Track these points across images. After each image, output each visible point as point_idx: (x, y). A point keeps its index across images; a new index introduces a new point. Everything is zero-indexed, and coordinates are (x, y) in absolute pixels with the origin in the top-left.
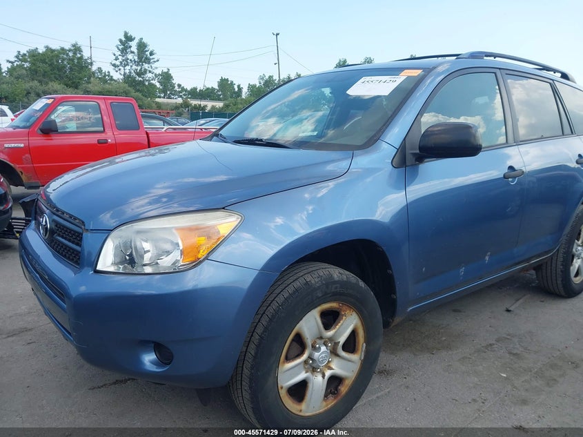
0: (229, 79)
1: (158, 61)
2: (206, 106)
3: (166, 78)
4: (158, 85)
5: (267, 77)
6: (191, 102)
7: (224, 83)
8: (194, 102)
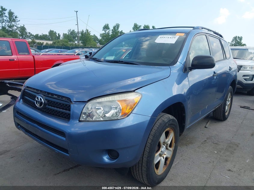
0: (54, 31)
1: (19, 21)
2: (43, 43)
3: (23, 29)
4: (19, 32)
5: (72, 30)
6: (36, 41)
7: (51, 33)
8: (37, 41)
